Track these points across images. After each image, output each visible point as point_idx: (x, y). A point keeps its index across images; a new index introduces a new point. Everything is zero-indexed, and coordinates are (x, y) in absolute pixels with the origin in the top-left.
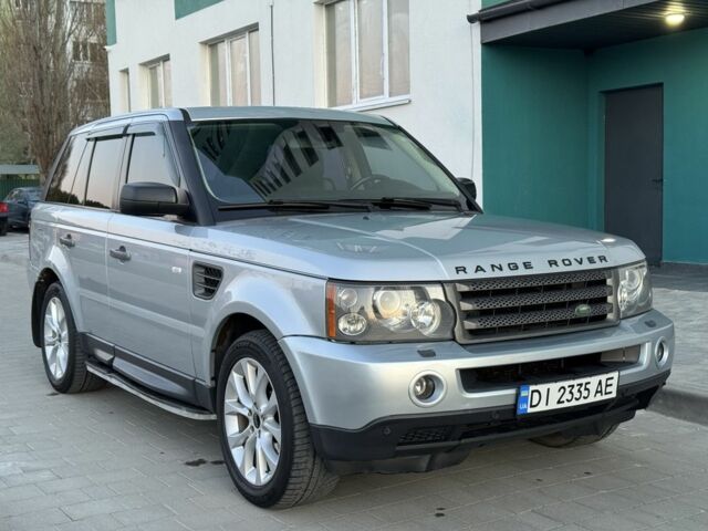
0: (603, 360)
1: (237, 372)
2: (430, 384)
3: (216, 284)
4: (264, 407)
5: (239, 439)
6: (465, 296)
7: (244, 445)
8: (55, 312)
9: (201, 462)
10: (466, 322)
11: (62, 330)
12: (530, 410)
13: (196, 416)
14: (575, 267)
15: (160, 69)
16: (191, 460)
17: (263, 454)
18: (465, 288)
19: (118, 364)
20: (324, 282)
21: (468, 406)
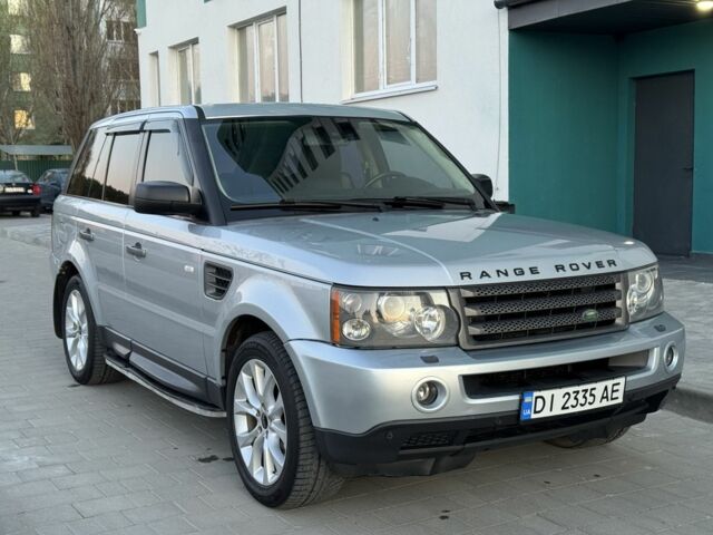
0: (611, 364)
1: (246, 373)
2: (433, 390)
3: (226, 284)
4: (271, 408)
5: (248, 438)
6: (469, 302)
7: (252, 444)
8: (75, 306)
9: (213, 458)
10: (470, 328)
11: (83, 323)
12: (534, 416)
13: (208, 414)
14: (583, 272)
15: (189, 52)
16: (203, 457)
17: (271, 454)
18: (469, 294)
19: (135, 358)
20: (329, 287)
21: (470, 412)
